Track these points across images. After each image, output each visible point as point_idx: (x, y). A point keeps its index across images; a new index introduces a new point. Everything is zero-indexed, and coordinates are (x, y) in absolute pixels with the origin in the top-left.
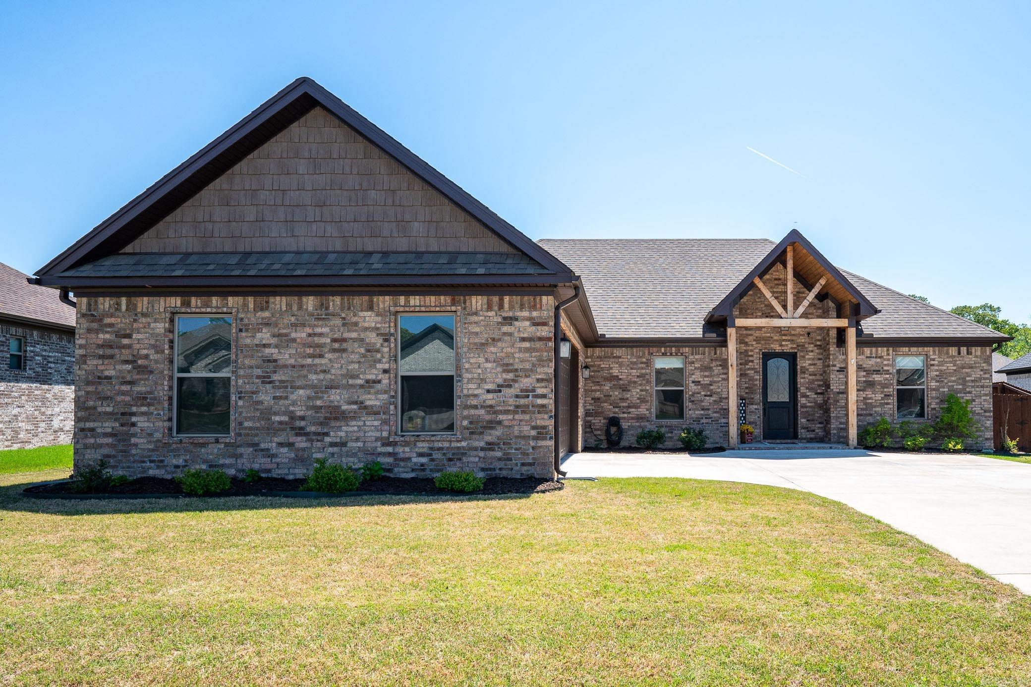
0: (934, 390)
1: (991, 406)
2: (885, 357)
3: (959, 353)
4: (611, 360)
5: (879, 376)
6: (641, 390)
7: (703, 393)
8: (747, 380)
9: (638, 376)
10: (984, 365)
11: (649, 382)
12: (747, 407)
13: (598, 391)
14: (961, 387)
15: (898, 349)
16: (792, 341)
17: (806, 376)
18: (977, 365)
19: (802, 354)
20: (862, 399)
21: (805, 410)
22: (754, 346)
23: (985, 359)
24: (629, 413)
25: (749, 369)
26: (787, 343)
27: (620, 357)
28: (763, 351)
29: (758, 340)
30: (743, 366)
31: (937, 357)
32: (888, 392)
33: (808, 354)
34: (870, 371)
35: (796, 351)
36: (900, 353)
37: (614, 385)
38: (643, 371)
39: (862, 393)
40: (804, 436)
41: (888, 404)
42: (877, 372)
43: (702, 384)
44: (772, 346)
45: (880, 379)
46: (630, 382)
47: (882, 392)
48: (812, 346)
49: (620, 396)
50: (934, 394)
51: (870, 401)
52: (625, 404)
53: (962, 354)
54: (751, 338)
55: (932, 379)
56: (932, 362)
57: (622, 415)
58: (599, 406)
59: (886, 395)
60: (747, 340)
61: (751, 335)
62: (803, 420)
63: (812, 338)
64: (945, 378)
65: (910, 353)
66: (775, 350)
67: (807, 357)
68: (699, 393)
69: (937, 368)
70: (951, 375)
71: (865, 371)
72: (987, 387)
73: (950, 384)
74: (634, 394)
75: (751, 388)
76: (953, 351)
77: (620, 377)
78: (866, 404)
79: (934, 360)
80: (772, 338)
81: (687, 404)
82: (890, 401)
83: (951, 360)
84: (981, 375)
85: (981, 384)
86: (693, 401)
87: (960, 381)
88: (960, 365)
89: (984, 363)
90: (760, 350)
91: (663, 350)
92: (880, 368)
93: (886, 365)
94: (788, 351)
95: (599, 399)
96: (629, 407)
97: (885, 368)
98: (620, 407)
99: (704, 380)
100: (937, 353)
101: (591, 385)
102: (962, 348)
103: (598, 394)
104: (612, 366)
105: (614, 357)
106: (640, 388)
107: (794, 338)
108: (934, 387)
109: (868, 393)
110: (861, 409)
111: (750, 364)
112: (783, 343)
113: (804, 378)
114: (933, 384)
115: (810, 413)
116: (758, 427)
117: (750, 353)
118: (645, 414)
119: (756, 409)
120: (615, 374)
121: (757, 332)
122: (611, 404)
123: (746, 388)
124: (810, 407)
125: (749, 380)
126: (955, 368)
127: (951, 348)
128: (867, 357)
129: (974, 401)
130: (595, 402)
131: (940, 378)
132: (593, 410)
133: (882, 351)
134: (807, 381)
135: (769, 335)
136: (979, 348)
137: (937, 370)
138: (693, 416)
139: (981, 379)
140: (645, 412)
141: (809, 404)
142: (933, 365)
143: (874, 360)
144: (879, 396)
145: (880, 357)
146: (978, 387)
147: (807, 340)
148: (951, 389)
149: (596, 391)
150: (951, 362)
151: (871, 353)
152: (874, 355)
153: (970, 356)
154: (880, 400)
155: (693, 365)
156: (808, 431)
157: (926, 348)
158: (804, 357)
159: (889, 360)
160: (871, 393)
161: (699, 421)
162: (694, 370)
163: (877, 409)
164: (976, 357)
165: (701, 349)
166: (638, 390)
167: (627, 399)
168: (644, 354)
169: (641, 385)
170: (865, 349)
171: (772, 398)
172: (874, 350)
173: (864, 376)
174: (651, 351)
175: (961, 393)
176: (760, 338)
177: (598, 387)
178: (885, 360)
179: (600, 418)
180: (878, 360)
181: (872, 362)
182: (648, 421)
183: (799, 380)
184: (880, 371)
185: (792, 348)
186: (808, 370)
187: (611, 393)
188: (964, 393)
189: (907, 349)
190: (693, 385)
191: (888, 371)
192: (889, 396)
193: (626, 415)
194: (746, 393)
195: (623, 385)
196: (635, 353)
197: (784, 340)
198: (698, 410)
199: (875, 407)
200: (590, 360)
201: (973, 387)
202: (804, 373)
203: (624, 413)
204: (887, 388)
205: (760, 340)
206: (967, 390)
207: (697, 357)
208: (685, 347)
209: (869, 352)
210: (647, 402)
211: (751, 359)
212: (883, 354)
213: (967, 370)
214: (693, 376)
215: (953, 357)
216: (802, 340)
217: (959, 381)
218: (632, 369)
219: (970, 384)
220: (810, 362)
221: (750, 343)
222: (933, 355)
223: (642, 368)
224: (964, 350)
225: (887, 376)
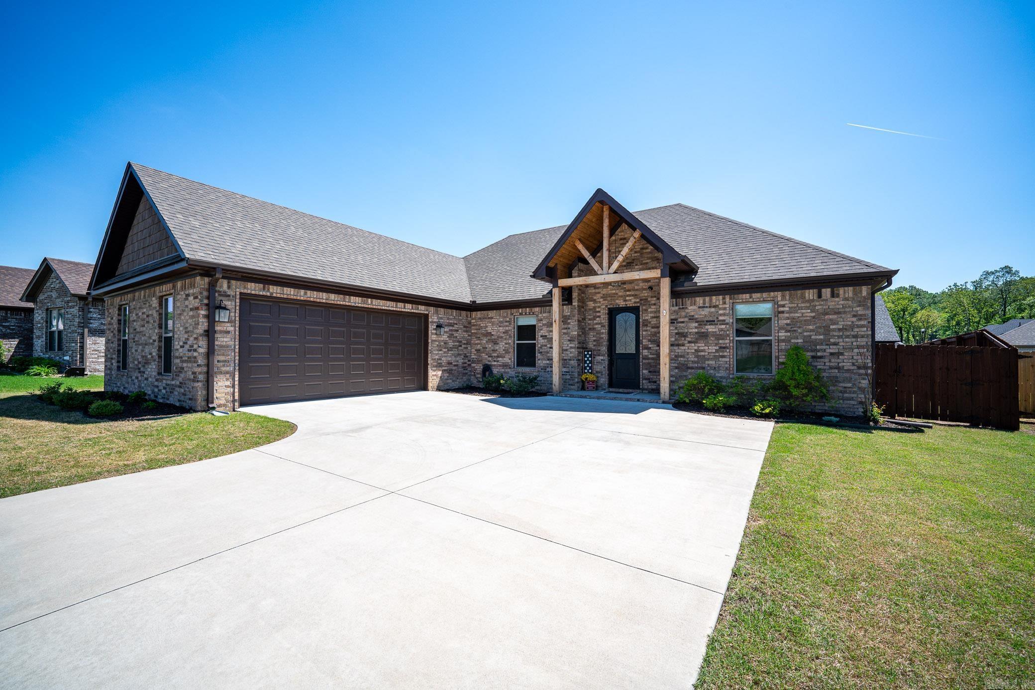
0: (783, 341)
1: (869, 361)
2: (720, 306)
3: (820, 296)
4: (487, 320)
5: (713, 327)
6: (506, 344)
7: (548, 346)
8: (595, 334)
9: (504, 332)
10: (858, 309)
11: (510, 337)
12: (594, 358)
13: (479, 344)
14: (822, 337)
15: (736, 296)
16: (635, 296)
17: (648, 328)
18: (847, 310)
19: (644, 308)
20: (693, 351)
21: (647, 361)
22: (602, 302)
23: (860, 302)
24: (498, 361)
25: (597, 324)
26: (630, 298)
27: (492, 318)
28: (609, 306)
29: (604, 297)
30: (592, 322)
31: (787, 302)
32: (724, 344)
33: (650, 308)
34: (704, 321)
35: (638, 305)
36: (738, 301)
37: (489, 339)
38: (507, 328)
39: (693, 345)
40: (646, 387)
41: (723, 357)
42: (711, 322)
43: (548, 338)
44: (617, 301)
45: (714, 330)
46: (498, 337)
47: (716, 345)
48: (655, 299)
49: (492, 348)
50: (783, 346)
51: (703, 353)
52: (496, 355)
53: (824, 297)
54: (598, 295)
55: (781, 328)
56: (781, 309)
57: (493, 363)
58: (480, 356)
59: (721, 348)
60: (595, 298)
61: (599, 293)
62: (644, 371)
63: (655, 291)
64: (800, 327)
65: (751, 300)
66: (619, 305)
67: (649, 310)
68: (546, 346)
69: (787, 315)
70: (807, 322)
71: (696, 322)
72: (863, 337)
73: (805, 334)
74: (501, 346)
75: (599, 340)
76: (810, 294)
77: (492, 333)
78: (697, 356)
79: (783, 306)
80: (617, 294)
81: (538, 355)
82: (725, 354)
83: (808, 305)
84: (853, 322)
85: (852, 333)
86: (541, 352)
87: (822, 330)
88: (821, 311)
89: (859, 306)
90: (606, 306)
91: (520, 310)
92: (715, 319)
93: (721, 315)
94: (631, 305)
95: (479, 350)
96: (498, 357)
97: (721, 318)
98: (492, 357)
99: (549, 335)
100: (787, 298)
101: (475, 339)
102: (823, 290)
103: (479, 347)
104: (487, 325)
105: (489, 318)
106: (505, 341)
107: (637, 293)
108: (783, 338)
109: (700, 345)
110: (692, 361)
111: (598, 319)
112: (627, 298)
113: (646, 331)
114: (783, 334)
115: (652, 364)
116: (603, 376)
117: (598, 310)
118: (508, 363)
119: (602, 360)
120: (489, 331)
121: (604, 290)
122: (487, 355)
123: (594, 341)
124: (652, 359)
125: (597, 333)
126: (813, 314)
127: (807, 291)
128: (699, 307)
129: (842, 354)
130: (477, 352)
131: (791, 328)
132: (476, 358)
133: (717, 300)
134: (649, 333)
135: (614, 291)
136: (851, 288)
137: (788, 318)
138: (541, 365)
139: (852, 327)
140: (508, 361)
141: (650, 356)
142: (783, 312)
143: (708, 310)
144: (713, 349)
145: (714, 307)
146: (847, 337)
147: (650, 294)
148: (807, 340)
149: (478, 344)
150: (808, 308)
151: (704, 303)
152: (707, 305)
153: (837, 299)
154: (713, 353)
155: (541, 322)
156: (650, 382)
157: (772, 294)
158: (646, 310)
159: (725, 309)
160: (703, 345)
161: (546, 369)
162: (542, 326)
163: (711, 362)
164: (846, 299)
165: (547, 308)
166: (504, 344)
167: (497, 350)
168: (507, 315)
169: (506, 339)
170: (698, 299)
171: (620, 349)
172: (707, 299)
173: (696, 328)
174: (512, 312)
175: (822, 344)
176: (607, 295)
177: (479, 342)
178: (720, 309)
179: (480, 365)
180: (713, 310)
181: (706, 312)
182: (510, 368)
183: (641, 333)
184: (714, 321)
185: (635, 302)
186: (650, 322)
187: (487, 346)
188: (827, 345)
189: (748, 296)
190: (541, 339)
191: (724, 320)
192: (724, 348)
193: (496, 363)
194: (594, 345)
195: (494, 339)
196: (501, 314)
197: (628, 296)
198: (545, 360)
199: (708, 359)
200: (474, 321)
201: (839, 337)
202: (647, 325)
203: (494, 361)
204: (723, 339)
205: (607, 297)
206: (832, 340)
207: (544, 315)
208: (536, 307)
209: (701, 302)
210: (510, 352)
211: (598, 314)
212: (717, 303)
213: (831, 317)
214: (542, 332)
215: (810, 301)
216: (645, 294)
217: (820, 330)
218: (500, 327)
219: (836, 334)
220: (652, 315)
221: (598, 300)
222: (782, 300)
223: (507, 326)
224: (827, 292)
225: (723, 327)
